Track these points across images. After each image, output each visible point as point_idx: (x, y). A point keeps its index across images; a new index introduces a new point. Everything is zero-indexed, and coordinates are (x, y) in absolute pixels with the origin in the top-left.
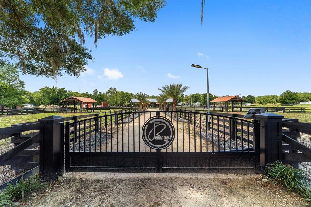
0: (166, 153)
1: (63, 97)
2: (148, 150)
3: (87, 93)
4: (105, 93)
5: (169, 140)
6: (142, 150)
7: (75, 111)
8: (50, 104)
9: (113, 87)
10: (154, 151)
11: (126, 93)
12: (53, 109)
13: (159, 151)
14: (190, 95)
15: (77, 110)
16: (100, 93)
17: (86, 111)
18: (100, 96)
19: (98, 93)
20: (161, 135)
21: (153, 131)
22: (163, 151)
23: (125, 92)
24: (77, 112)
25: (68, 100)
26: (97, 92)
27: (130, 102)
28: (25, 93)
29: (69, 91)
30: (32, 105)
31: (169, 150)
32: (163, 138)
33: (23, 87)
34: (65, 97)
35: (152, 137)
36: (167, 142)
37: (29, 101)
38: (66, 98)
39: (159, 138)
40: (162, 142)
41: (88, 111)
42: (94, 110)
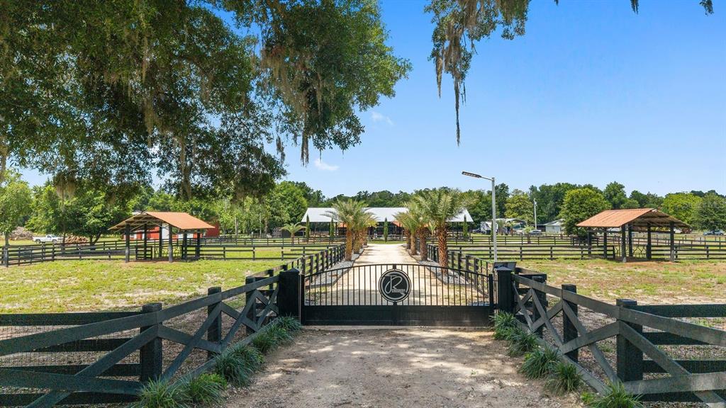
0: (403, 306)
2: (385, 303)
5: (405, 293)
6: (379, 303)
7: (145, 254)
10: (391, 304)
13: (395, 303)
14: (533, 189)
15: (151, 251)
17: (180, 256)
20: (397, 287)
21: (390, 283)
22: (399, 304)
24: (151, 258)
25: (131, 222)
31: (405, 303)
32: (399, 291)
35: (388, 289)
36: (404, 295)
39: (395, 290)
40: (398, 295)
41: (186, 255)
42: (201, 253)
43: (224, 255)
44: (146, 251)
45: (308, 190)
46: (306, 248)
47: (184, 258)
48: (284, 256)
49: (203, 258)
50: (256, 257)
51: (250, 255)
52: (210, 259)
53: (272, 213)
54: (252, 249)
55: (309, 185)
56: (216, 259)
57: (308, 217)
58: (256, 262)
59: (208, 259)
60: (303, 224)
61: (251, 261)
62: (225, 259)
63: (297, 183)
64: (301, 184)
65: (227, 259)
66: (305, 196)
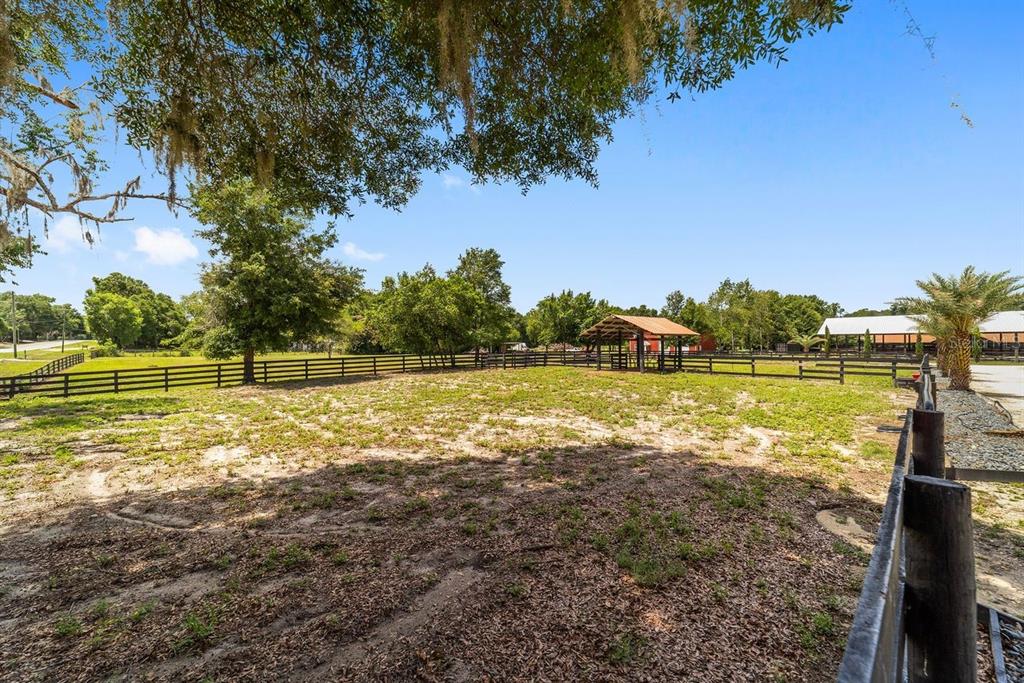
1: (587, 320)
3: (644, 307)
4: (707, 302)
7: (620, 363)
8: (558, 343)
9: (736, 280)
11: (790, 298)
12: (563, 353)
15: (626, 359)
16: (691, 302)
17: (657, 366)
18: (692, 312)
19: (684, 303)
23: (783, 293)
24: (627, 367)
25: (602, 327)
26: (679, 302)
27: (822, 331)
28: (511, 314)
29: (602, 303)
30: (524, 344)
33: (508, 301)
34: (591, 319)
37: (518, 334)
38: (594, 322)
41: (663, 365)
42: (683, 364)
43: (710, 367)
44: (620, 359)
45: (821, 303)
46: (845, 363)
47: (661, 369)
48: (804, 374)
49: (683, 371)
50: (756, 372)
51: (748, 369)
52: (692, 371)
53: (776, 327)
54: (750, 361)
55: (821, 297)
56: (699, 372)
57: (827, 329)
58: (757, 379)
59: (689, 371)
60: (821, 336)
61: (750, 378)
62: (711, 372)
63: (806, 297)
64: (811, 297)
65: (716, 373)
66: (817, 309)
